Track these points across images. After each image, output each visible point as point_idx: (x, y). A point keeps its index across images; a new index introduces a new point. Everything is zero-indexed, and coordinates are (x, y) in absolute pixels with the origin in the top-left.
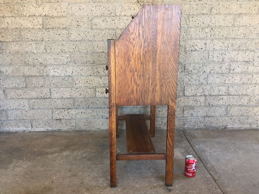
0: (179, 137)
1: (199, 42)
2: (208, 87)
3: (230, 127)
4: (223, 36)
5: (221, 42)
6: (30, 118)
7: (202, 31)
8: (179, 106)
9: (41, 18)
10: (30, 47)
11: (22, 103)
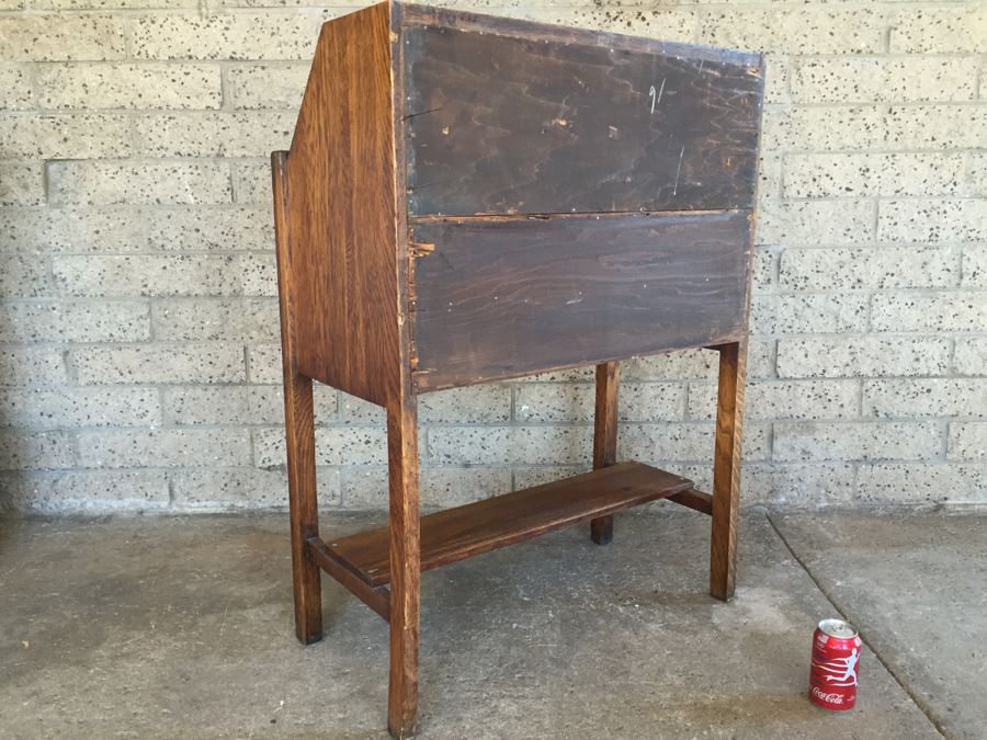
0: (759, 542)
1: (839, 165)
2: (873, 342)
3: (959, 505)
4: (933, 139)
5: (926, 165)
6: (164, 462)
7: (852, 120)
8: (754, 416)
9: (217, 69)
10: (171, 182)
11: (135, 403)
